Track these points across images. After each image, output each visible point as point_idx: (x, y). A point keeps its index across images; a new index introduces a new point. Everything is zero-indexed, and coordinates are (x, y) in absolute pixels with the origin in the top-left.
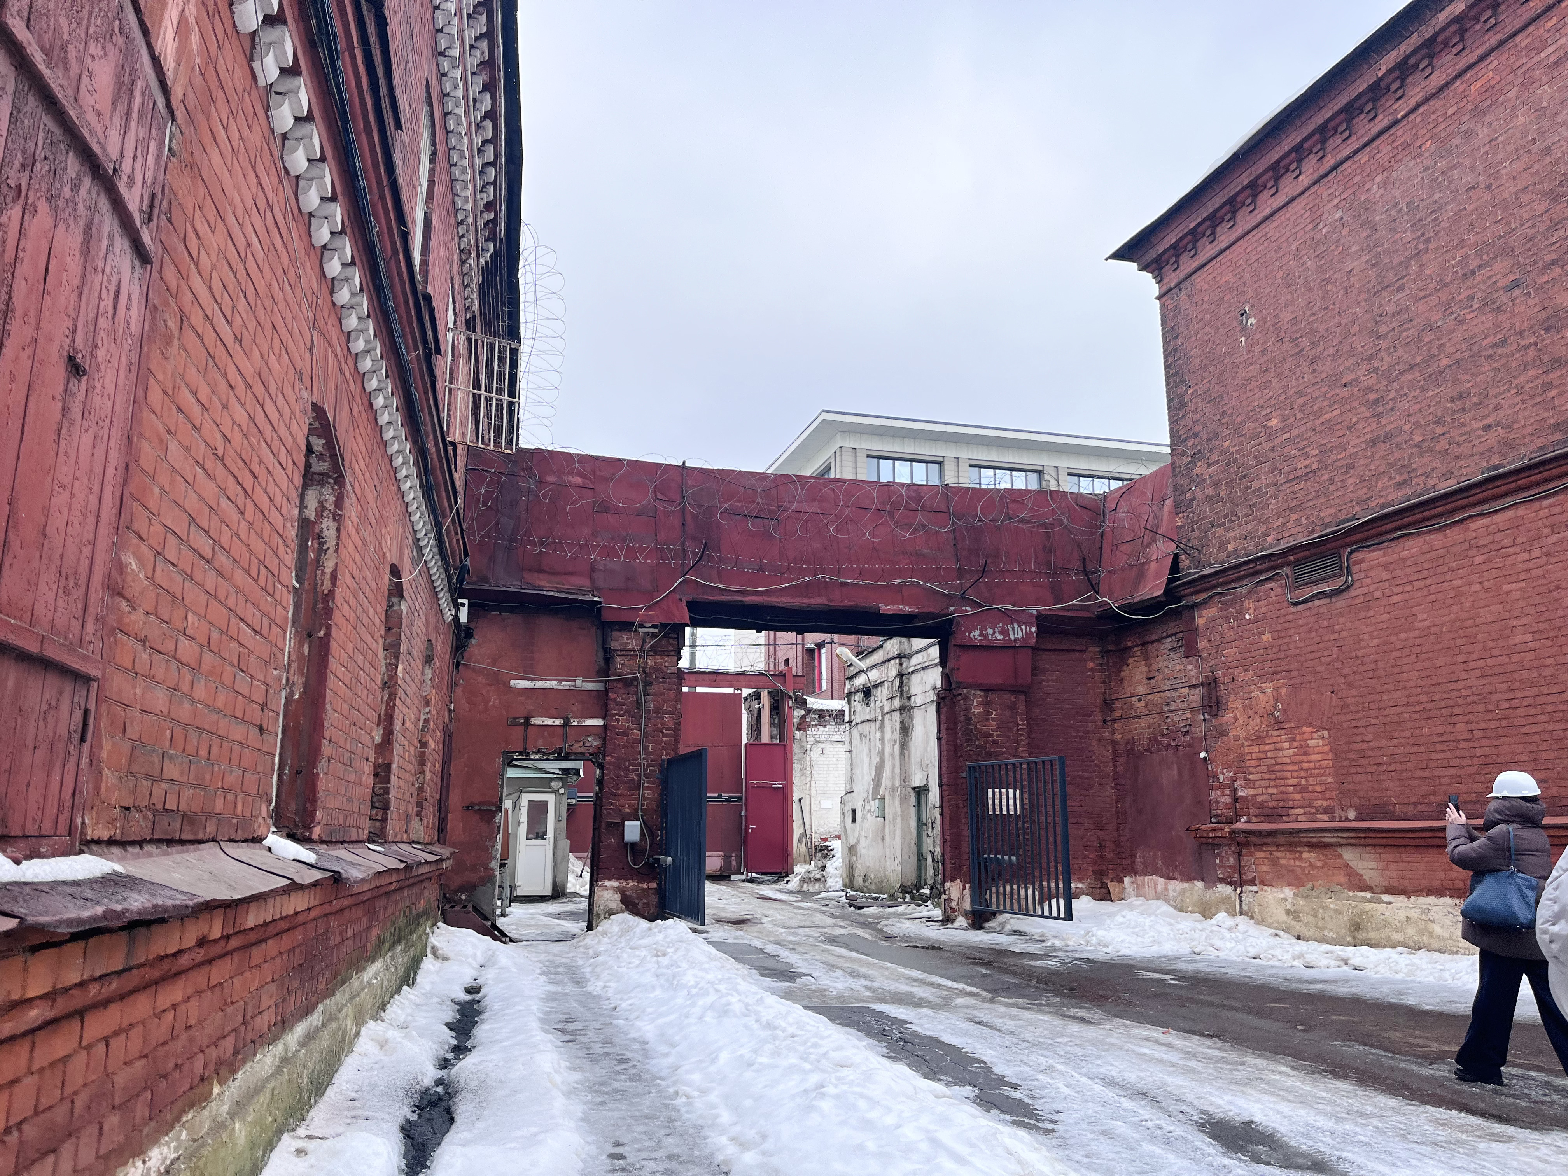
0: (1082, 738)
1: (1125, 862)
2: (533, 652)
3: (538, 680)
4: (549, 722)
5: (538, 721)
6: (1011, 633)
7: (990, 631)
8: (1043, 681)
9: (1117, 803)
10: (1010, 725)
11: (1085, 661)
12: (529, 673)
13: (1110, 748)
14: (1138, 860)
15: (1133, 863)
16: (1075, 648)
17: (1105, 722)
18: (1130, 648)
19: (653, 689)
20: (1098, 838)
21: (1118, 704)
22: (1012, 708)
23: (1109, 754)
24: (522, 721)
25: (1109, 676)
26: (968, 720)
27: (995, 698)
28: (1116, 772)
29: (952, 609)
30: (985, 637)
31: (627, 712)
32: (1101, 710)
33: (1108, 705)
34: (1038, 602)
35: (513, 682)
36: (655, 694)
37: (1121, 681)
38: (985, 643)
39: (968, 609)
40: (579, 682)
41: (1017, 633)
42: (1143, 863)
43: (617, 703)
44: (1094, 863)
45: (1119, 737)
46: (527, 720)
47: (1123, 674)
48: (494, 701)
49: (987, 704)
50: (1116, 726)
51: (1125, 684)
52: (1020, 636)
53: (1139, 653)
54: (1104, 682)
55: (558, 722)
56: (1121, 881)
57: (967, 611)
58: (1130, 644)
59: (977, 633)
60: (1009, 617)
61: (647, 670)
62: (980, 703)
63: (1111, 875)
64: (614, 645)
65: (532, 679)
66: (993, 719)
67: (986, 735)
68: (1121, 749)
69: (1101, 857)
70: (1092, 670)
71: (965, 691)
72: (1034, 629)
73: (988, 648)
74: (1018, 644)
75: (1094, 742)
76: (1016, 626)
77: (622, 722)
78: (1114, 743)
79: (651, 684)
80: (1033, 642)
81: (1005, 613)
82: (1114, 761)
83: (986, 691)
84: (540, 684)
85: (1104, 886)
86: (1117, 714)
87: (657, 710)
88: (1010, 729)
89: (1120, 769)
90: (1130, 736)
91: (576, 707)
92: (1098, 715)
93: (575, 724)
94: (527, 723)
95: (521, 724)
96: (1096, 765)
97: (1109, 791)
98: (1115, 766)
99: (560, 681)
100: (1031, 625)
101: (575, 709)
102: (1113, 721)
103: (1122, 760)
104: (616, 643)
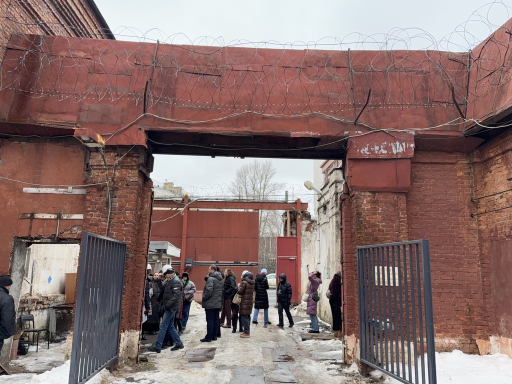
0: (453, 228)
1: (490, 323)
2: (40, 169)
3: (42, 187)
4: (47, 216)
5: (39, 216)
6: (394, 148)
7: (377, 148)
8: (422, 186)
9: (483, 277)
10: (393, 218)
11: (456, 171)
12: (36, 183)
13: (476, 236)
14: (502, 324)
15: (498, 325)
16: (447, 161)
17: (472, 216)
18: (492, 158)
19: (119, 193)
20: (468, 305)
21: (483, 202)
22: (395, 205)
23: (475, 239)
24: (29, 216)
25: (476, 182)
26: (359, 214)
27: (380, 197)
28: (481, 254)
29: (346, 133)
30: (373, 152)
31: (99, 209)
32: (469, 207)
33: (475, 203)
34: (416, 125)
35: (25, 189)
36: (120, 197)
37: (485, 185)
38: (372, 157)
39: (360, 132)
40: (70, 188)
41: (398, 149)
42: (506, 327)
43: (92, 203)
44: (465, 324)
45: (483, 227)
46: (32, 215)
47: (486, 180)
48: (11, 202)
49: (374, 202)
50: (481, 219)
51: (489, 186)
52: (401, 150)
53: (500, 161)
54: (471, 187)
55: (53, 216)
56: (487, 339)
57: (358, 134)
58: (492, 155)
59: (366, 149)
60: (392, 137)
61: (115, 180)
62: (368, 202)
63: (478, 334)
64: (91, 162)
65: (38, 187)
66: (379, 214)
67: (374, 225)
68: (485, 236)
69: (470, 319)
70: (462, 177)
71: (357, 193)
72: (412, 145)
73: (374, 160)
74: (399, 156)
75: (464, 231)
76: (398, 143)
77: (95, 216)
78: (480, 232)
79: (117, 189)
80: (411, 154)
81: (389, 134)
82: (481, 246)
83: (374, 192)
84: (43, 190)
85: (473, 342)
86: (483, 210)
87: (121, 208)
88: (393, 221)
89: (485, 251)
90: (493, 226)
91: (67, 206)
92: (467, 212)
93: (65, 218)
94: (32, 217)
95: (28, 218)
96: (465, 249)
97: (477, 268)
98: (481, 249)
99: (57, 188)
100: (410, 142)
101: (66, 207)
102: (479, 215)
103: (487, 245)
104: (94, 161)
